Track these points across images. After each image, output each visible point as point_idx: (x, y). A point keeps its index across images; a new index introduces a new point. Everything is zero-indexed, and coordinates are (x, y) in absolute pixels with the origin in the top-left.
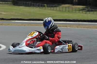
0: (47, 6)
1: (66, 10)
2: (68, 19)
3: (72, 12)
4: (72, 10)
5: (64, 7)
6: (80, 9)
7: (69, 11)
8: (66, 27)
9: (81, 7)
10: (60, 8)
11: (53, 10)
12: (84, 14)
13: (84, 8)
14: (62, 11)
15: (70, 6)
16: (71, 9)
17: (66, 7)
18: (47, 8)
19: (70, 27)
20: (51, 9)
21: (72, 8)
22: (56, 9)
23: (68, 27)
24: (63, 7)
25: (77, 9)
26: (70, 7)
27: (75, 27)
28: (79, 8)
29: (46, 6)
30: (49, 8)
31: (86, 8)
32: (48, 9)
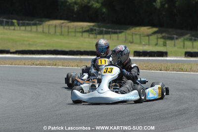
0: (19, 25)
1: (55, 32)
2: (59, 49)
3: (68, 35)
4: (68, 32)
5: (52, 25)
6: (84, 29)
7: (61, 34)
8: (55, 65)
9: (86, 25)
10: (43, 28)
11: (31, 31)
12: (92, 38)
13: (91, 27)
14: (49, 33)
15: (63, 23)
16: (65, 30)
17: (56, 26)
18: (17, 28)
19: (63, 65)
20: (25, 30)
21: (68, 27)
22: (37, 30)
23: (59, 65)
24: (49, 26)
25: (78, 30)
26: (63, 25)
27: (72, 66)
28: (82, 28)
29: (16, 24)
30: (23, 28)
31: (95, 28)
32: (20, 30)
